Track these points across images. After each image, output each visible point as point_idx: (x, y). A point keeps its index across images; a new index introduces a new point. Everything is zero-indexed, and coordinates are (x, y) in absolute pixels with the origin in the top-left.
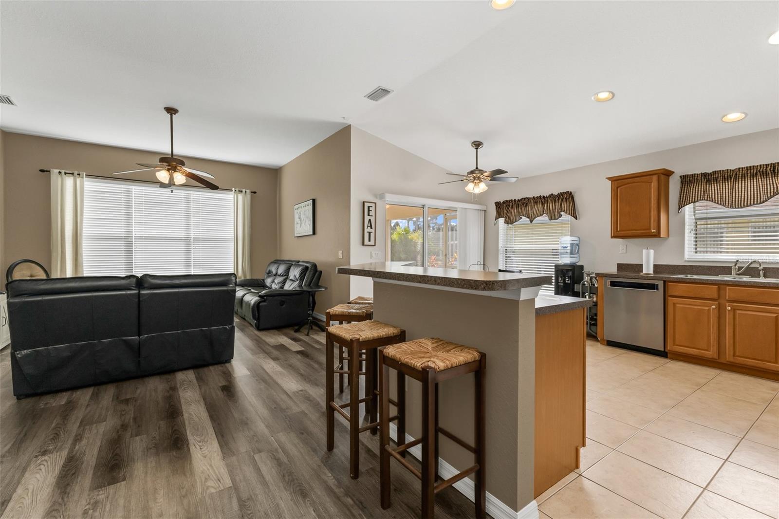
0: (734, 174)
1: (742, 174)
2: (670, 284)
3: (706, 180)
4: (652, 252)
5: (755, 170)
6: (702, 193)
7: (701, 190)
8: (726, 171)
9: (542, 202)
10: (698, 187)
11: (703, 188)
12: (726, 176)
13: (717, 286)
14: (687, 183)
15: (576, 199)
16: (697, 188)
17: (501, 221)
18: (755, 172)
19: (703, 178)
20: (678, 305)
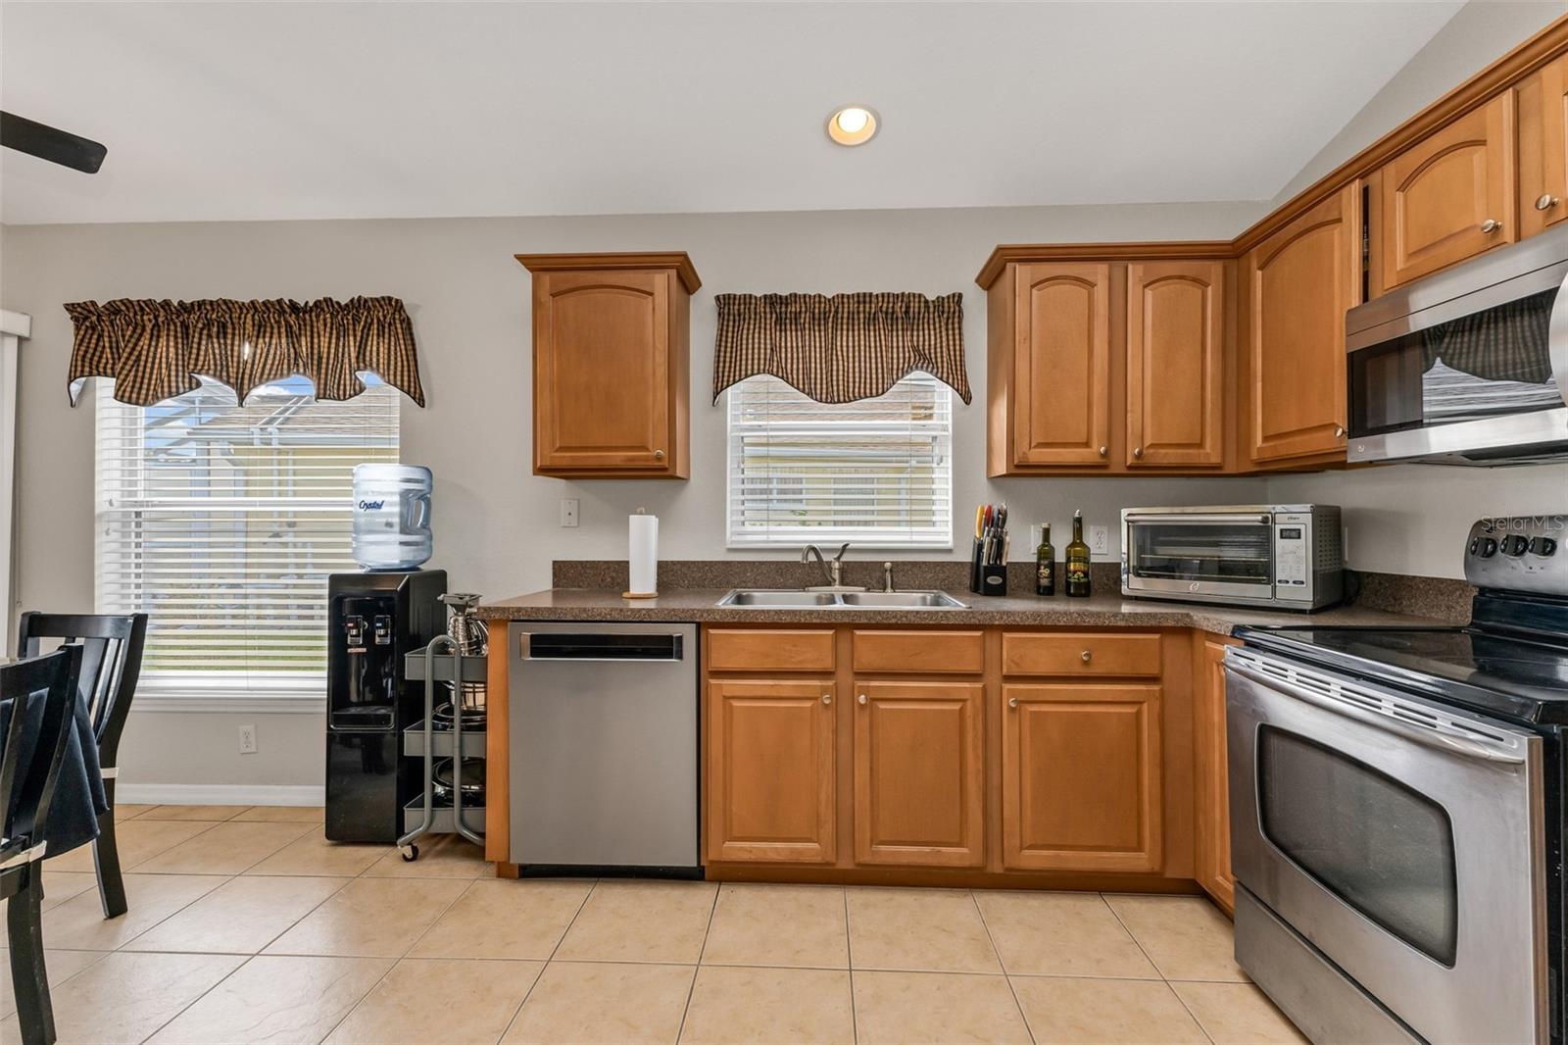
0: (833, 309)
1: (849, 313)
2: (711, 631)
3: (774, 316)
4: (653, 520)
5: (873, 306)
6: (769, 351)
7: (765, 344)
8: (817, 299)
9: (289, 326)
10: (759, 333)
11: (768, 337)
12: (817, 311)
13: (831, 632)
14: (731, 318)
15: (418, 330)
16: (756, 335)
17: (106, 386)
18: (873, 311)
19: (768, 310)
20: (736, 703)
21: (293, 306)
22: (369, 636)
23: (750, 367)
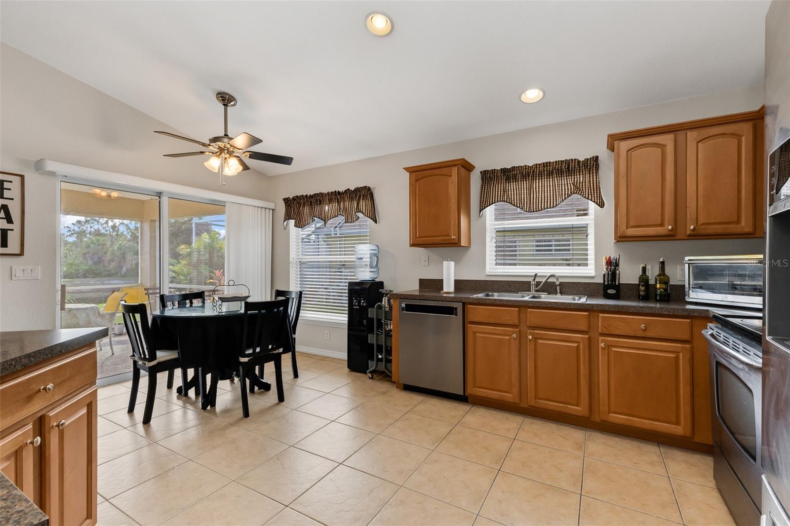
0: (532, 171)
1: (539, 172)
2: (469, 306)
3: (505, 177)
4: (452, 263)
5: (551, 167)
6: (502, 192)
7: (501, 189)
8: (524, 167)
9: (338, 199)
10: (498, 185)
11: (502, 186)
12: (524, 172)
13: (517, 309)
14: (487, 180)
15: (376, 196)
16: (497, 186)
17: (292, 222)
18: (551, 169)
19: (502, 175)
20: (478, 335)
21: (339, 192)
22: (359, 302)
23: (494, 200)
